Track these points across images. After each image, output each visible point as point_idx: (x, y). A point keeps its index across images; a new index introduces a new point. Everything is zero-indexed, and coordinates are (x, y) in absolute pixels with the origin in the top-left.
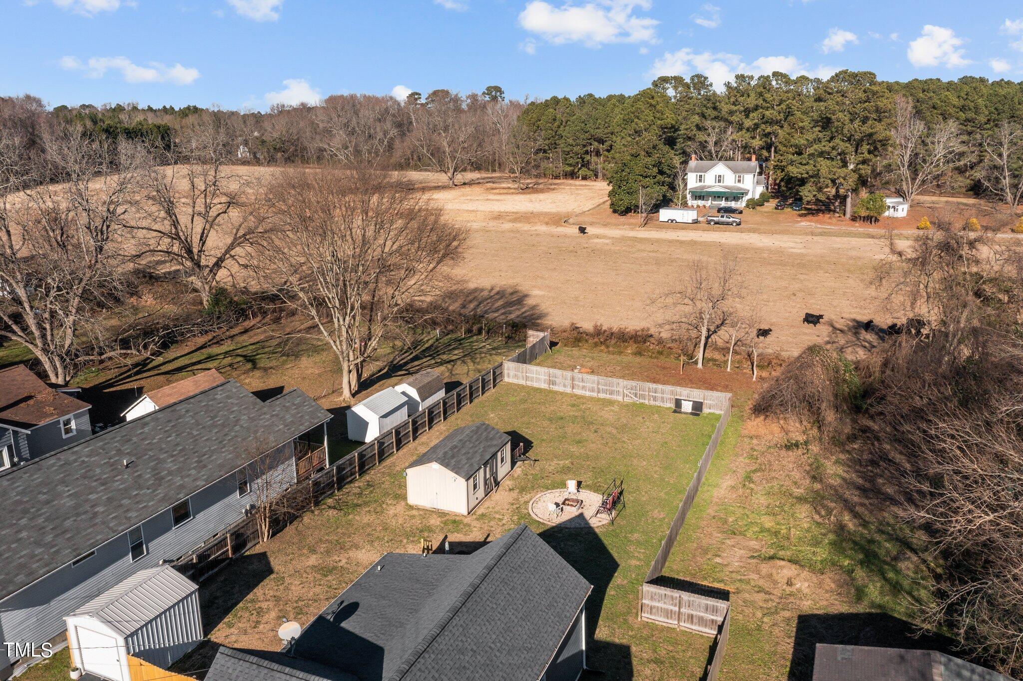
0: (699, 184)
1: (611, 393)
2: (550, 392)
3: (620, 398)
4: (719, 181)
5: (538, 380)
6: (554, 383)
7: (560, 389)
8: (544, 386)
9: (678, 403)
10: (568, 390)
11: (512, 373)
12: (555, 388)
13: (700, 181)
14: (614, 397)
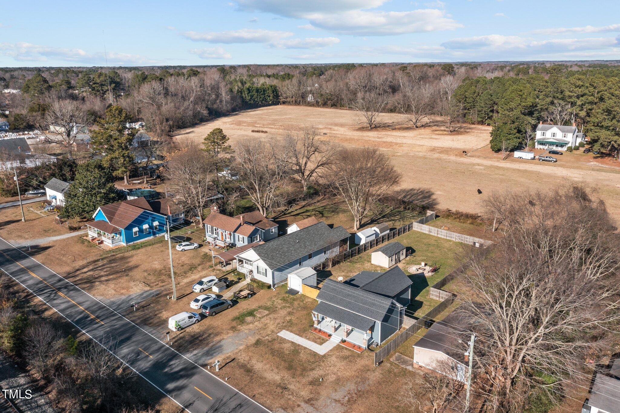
0: (542, 137)
1: (451, 237)
2: (429, 235)
3: (454, 240)
4: (554, 136)
5: (425, 230)
6: (431, 232)
7: (433, 234)
8: (427, 233)
9: (475, 243)
10: (436, 235)
11: (416, 227)
12: (431, 234)
13: (543, 135)
14: (452, 239)
